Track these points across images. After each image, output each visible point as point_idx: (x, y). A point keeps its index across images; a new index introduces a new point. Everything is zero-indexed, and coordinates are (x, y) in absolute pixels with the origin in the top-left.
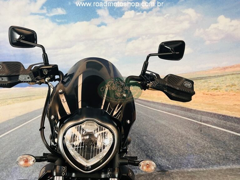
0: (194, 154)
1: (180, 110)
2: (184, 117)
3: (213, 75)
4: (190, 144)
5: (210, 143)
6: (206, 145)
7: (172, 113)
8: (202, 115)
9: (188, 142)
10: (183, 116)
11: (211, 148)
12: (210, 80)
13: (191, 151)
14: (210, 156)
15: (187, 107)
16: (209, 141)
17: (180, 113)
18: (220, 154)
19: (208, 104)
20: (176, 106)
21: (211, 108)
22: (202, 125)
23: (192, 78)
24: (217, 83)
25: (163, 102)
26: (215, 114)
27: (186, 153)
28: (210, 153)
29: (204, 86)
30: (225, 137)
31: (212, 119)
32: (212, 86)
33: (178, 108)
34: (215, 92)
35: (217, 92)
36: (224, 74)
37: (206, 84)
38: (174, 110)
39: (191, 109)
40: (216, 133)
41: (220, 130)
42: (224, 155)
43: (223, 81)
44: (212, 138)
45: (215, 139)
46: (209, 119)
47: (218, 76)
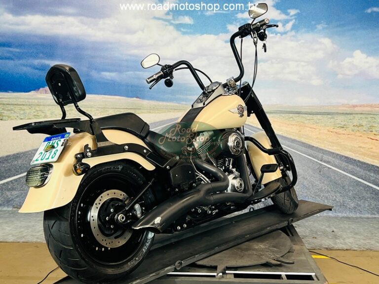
0: (310, 197)
1: (300, 145)
2: (304, 154)
3: (341, 112)
4: (307, 186)
5: (328, 186)
6: (324, 188)
8: (324, 154)
9: (304, 182)
11: (328, 192)
12: (337, 117)
13: (306, 193)
14: (326, 201)
15: (309, 143)
16: (328, 184)
17: (300, 149)
18: (338, 200)
19: (331, 143)
20: (297, 141)
21: (335, 148)
22: (322, 165)
23: (318, 112)
24: (344, 121)
25: (284, 135)
26: (338, 155)
27: (301, 195)
28: (327, 198)
29: (330, 122)
30: (345, 181)
31: (334, 159)
32: (339, 124)
33: (299, 143)
34: (341, 131)
35: (343, 130)
36: (353, 112)
37: (332, 119)
38: (295, 145)
39: (313, 146)
40: (336, 176)
41: (341, 173)
42: (342, 201)
43: (350, 119)
44: (330, 181)
45: (334, 182)
46: (330, 159)
47: (346, 113)
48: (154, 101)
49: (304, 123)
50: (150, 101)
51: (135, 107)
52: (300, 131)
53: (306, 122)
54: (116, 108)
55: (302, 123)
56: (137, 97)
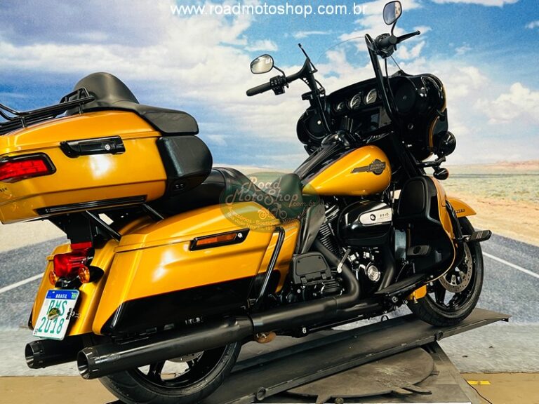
3: (497, 173)
12: (490, 181)
18: (495, 301)
19: (483, 218)
21: (489, 226)
23: (463, 173)
24: (501, 186)
29: (481, 189)
30: (504, 273)
32: (493, 190)
34: (496, 200)
35: (499, 200)
37: (483, 184)
40: (492, 267)
41: (498, 262)
42: (501, 303)
43: (509, 183)
45: (490, 277)
47: (504, 175)
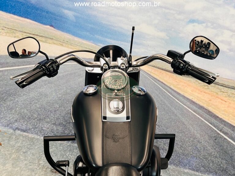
0: (197, 158)
2: (207, 121)
4: (199, 148)
5: (217, 153)
6: (213, 153)
7: (197, 114)
8: (225, 125)
9: (198, 145)
10: (205, 120)
11: (216, 157)
13: (196, 154)
14: (211, 164)
15: (215, 113)
16: (218, 151)
17: (205, 116)
18: (222, 165)
20: (204, 108)
22: (220, 134)
25: (193, 100)
27: (191, 155)
28: (213, 162)
31: (232, 132)
33: (206, 111)
38: (201, 111)
39: (218, 117)
40: (229, 146)
42: (225, 167)
44: (222, 149)
45: (225, 151)
46: (229, 131)
48: (68, 34)
49: (217, 94)
50: (65, 34)
51: (47, 36)
52: (210, 100)
53: (220, 93)
54: (25, 32)
55: (215, 94)
56: (52, 26)
